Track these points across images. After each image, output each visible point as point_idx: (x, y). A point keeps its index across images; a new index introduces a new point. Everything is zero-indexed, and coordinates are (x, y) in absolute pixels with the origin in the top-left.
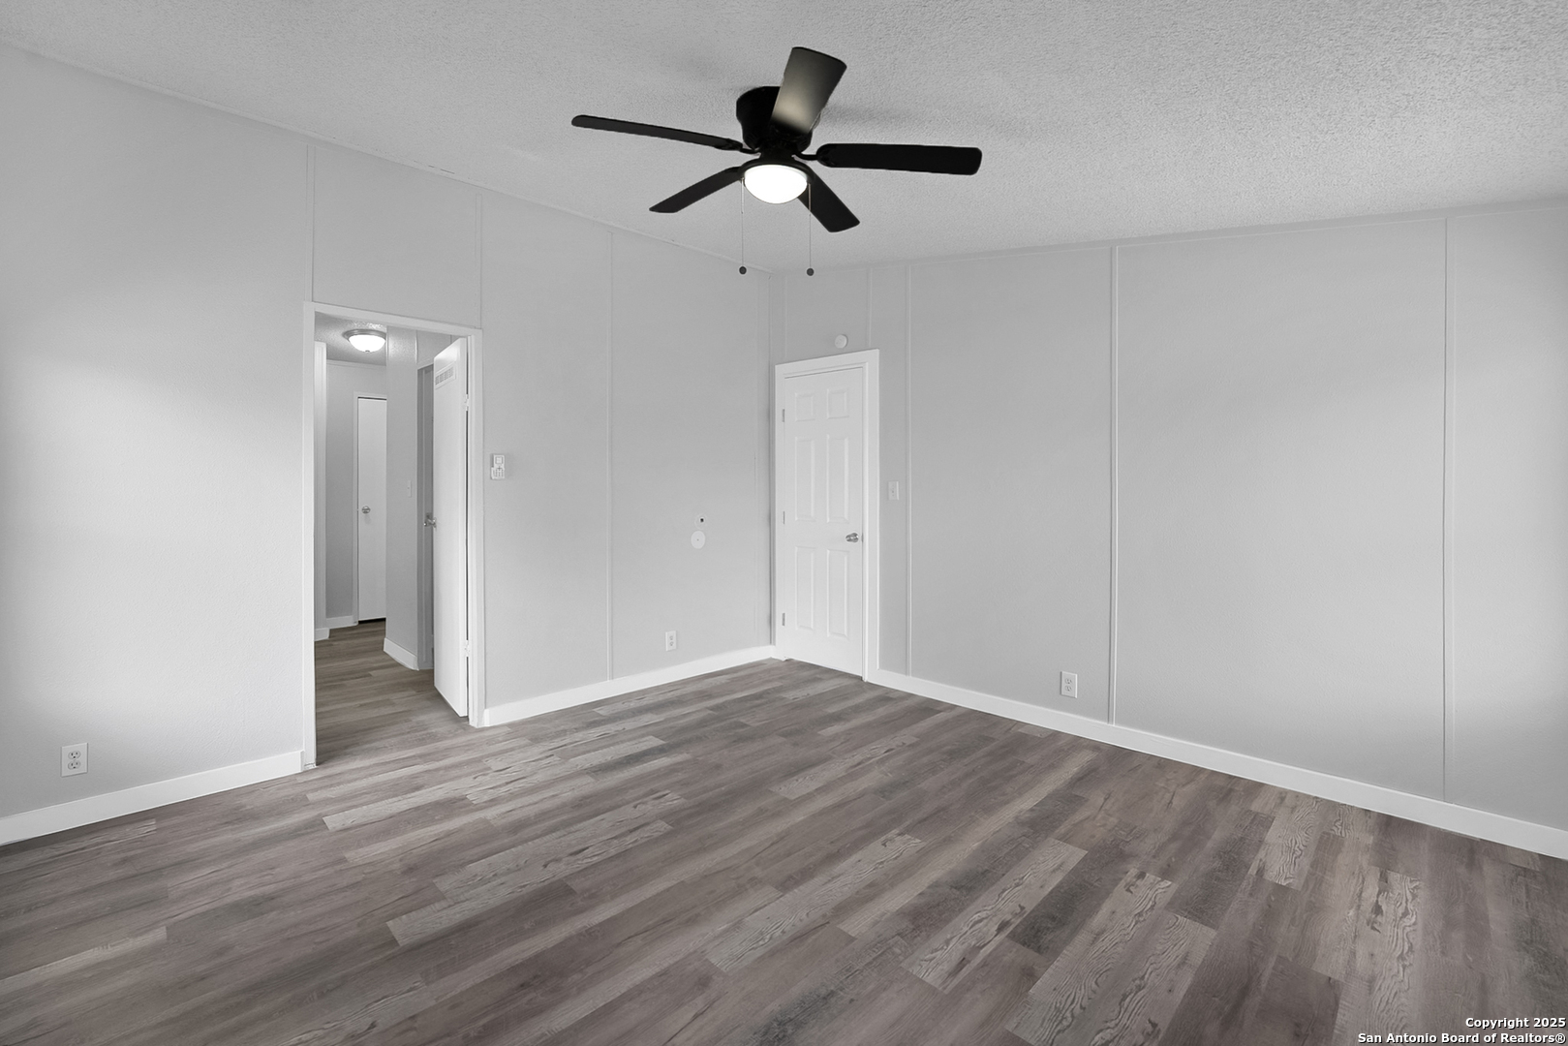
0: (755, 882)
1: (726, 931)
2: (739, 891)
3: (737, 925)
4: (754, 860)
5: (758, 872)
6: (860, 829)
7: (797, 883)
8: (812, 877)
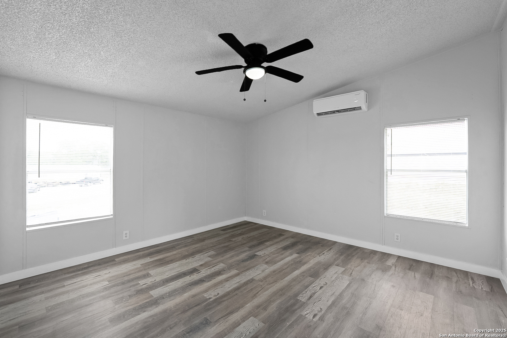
0: (261, 281)
1: (265, 270)
2: (265, 278)
3: (263, 271)
4: (263, 287)
5: (261, 284)
6: (225, 301)
7: (249, 281)
8: (244, 282)
